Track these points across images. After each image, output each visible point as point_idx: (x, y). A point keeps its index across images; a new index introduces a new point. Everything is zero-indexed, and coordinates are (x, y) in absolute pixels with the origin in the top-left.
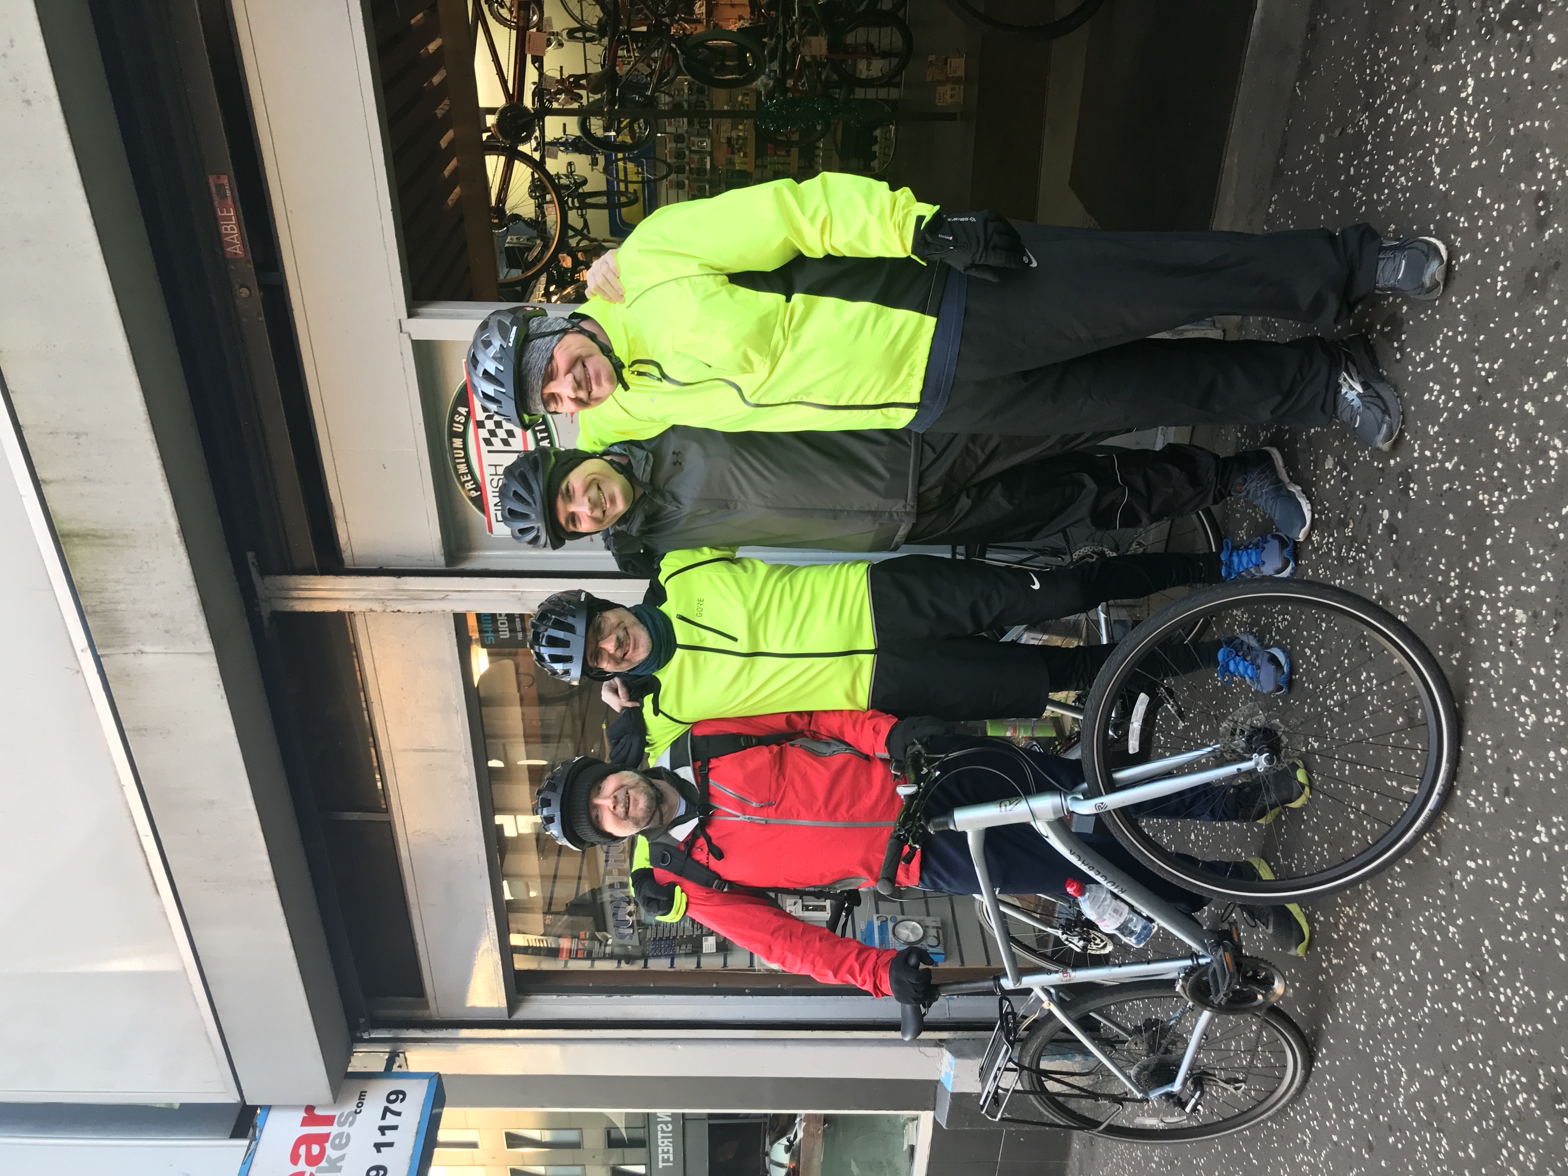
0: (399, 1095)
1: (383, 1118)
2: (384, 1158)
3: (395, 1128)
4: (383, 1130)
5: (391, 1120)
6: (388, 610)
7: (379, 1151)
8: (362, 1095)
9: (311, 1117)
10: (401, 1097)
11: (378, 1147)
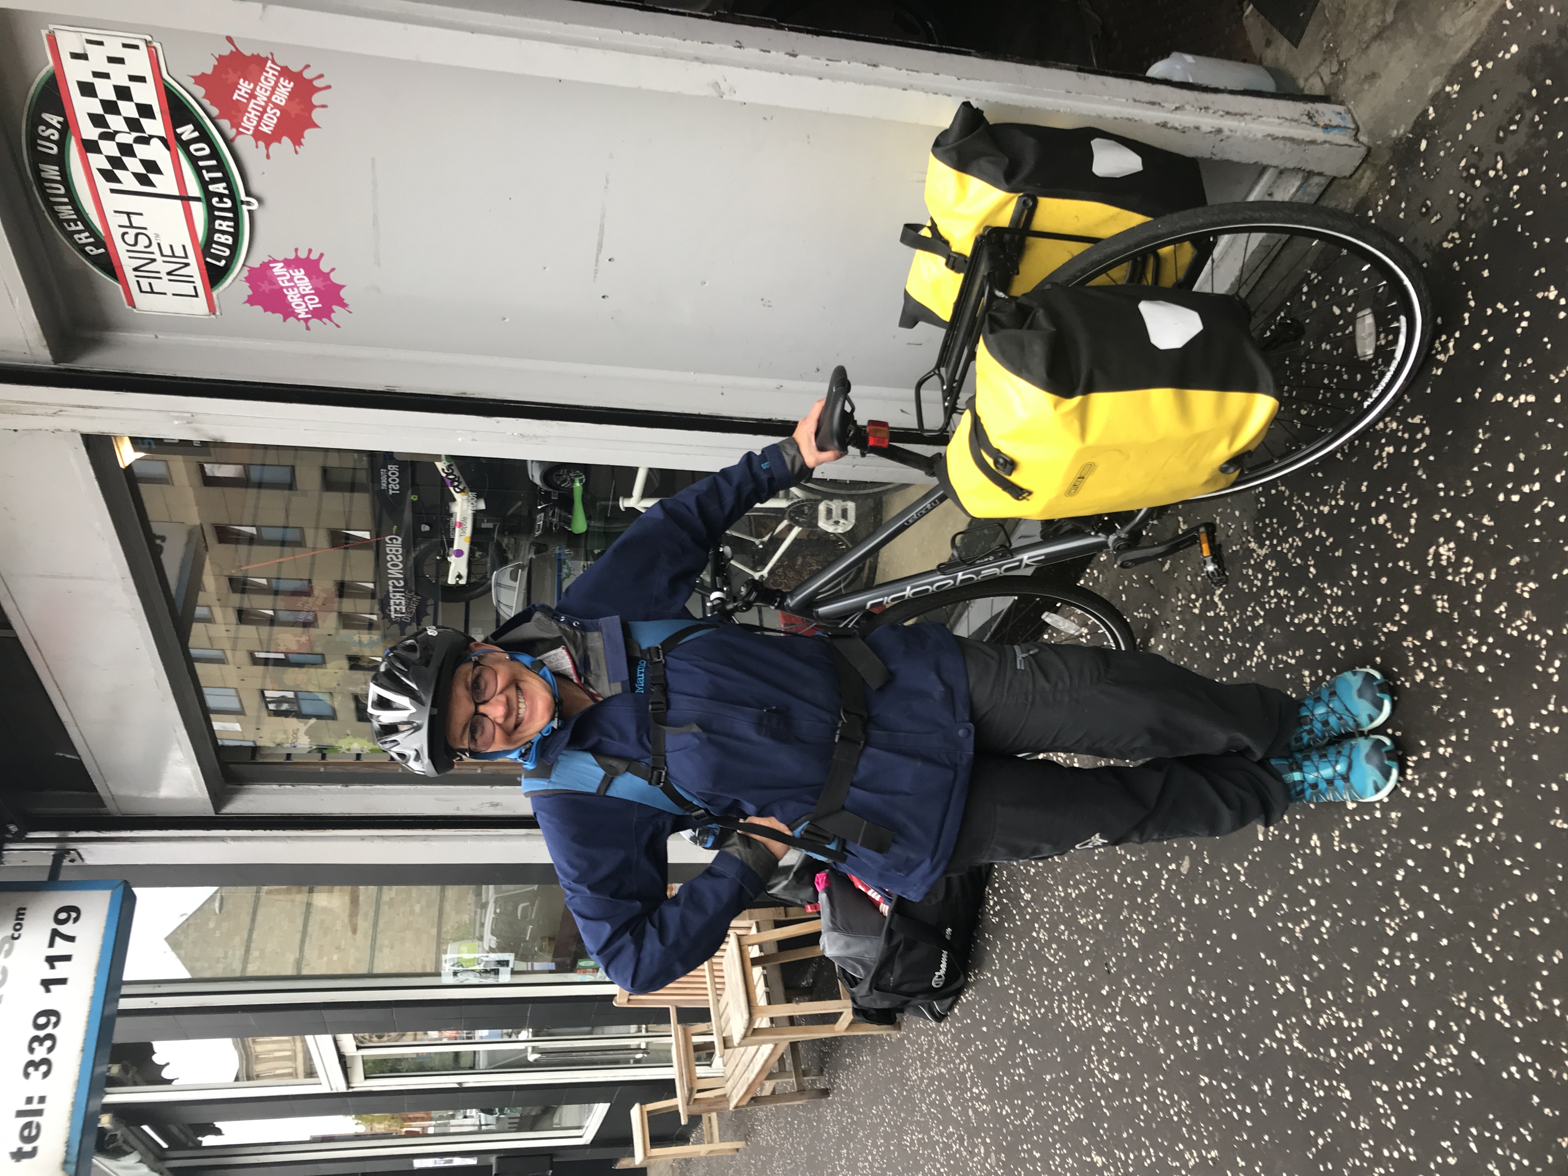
0: (72, 912)
1: (51, 944)
2: (55, 999)
3: (67, 958)
4: (51, 961)
5: (63, 946)
7: (48, 990)
8: (20, 914)
10: (74, 915)
11: (47, 984)
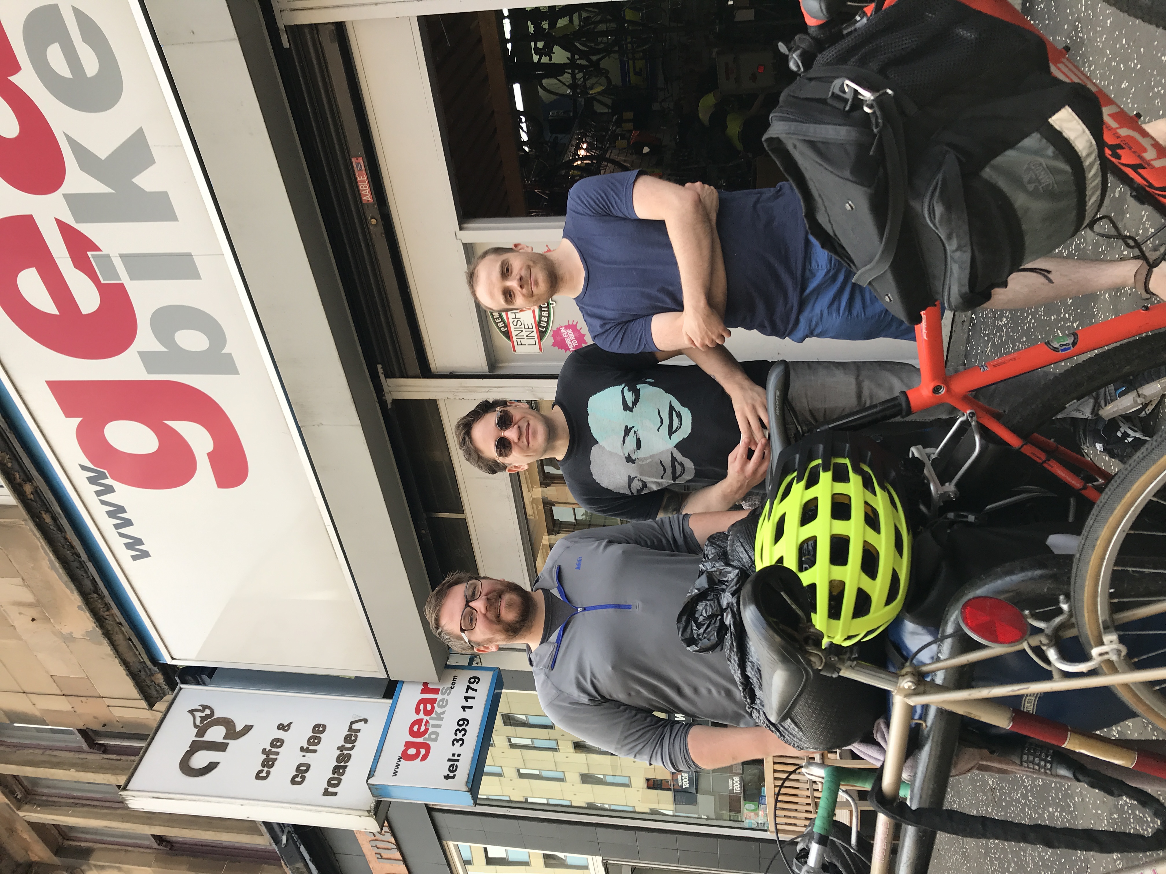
0: (476, 679)
1: (467, 692)
2: (467, 714)
3: (473, 698)
4: (466, 698)
5: (471, 693)
6: (458, 398)
8: (455, 678)
9: (426, 688)
11: (464, 708)
